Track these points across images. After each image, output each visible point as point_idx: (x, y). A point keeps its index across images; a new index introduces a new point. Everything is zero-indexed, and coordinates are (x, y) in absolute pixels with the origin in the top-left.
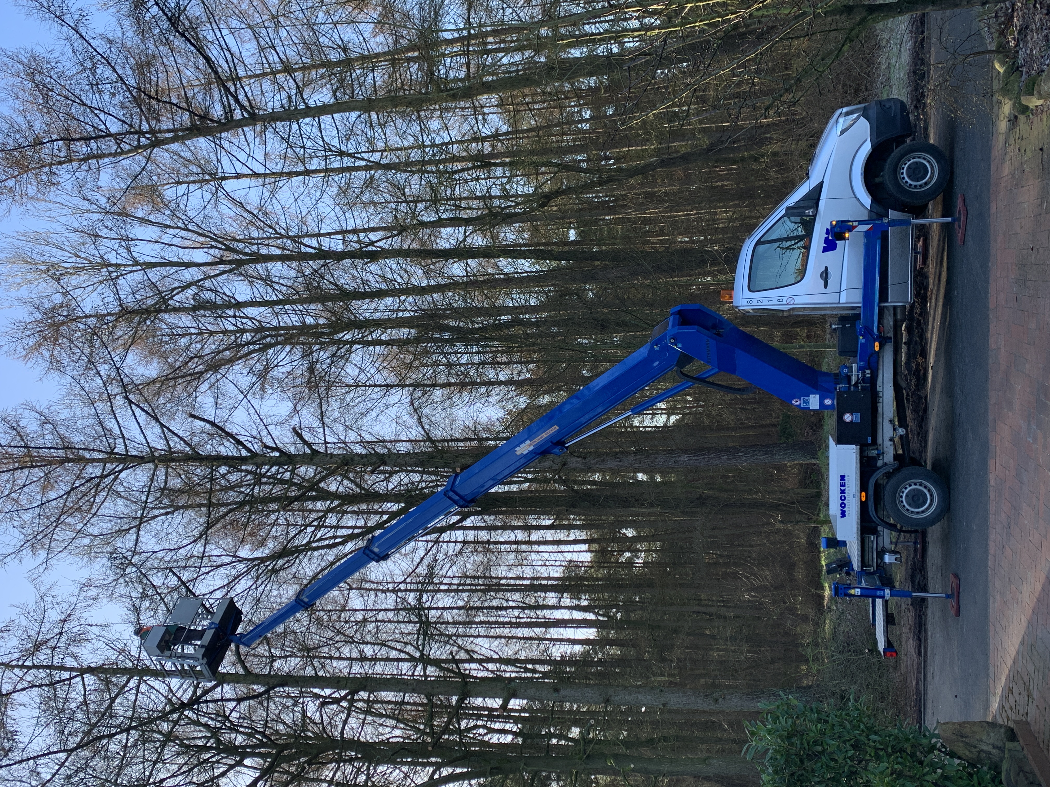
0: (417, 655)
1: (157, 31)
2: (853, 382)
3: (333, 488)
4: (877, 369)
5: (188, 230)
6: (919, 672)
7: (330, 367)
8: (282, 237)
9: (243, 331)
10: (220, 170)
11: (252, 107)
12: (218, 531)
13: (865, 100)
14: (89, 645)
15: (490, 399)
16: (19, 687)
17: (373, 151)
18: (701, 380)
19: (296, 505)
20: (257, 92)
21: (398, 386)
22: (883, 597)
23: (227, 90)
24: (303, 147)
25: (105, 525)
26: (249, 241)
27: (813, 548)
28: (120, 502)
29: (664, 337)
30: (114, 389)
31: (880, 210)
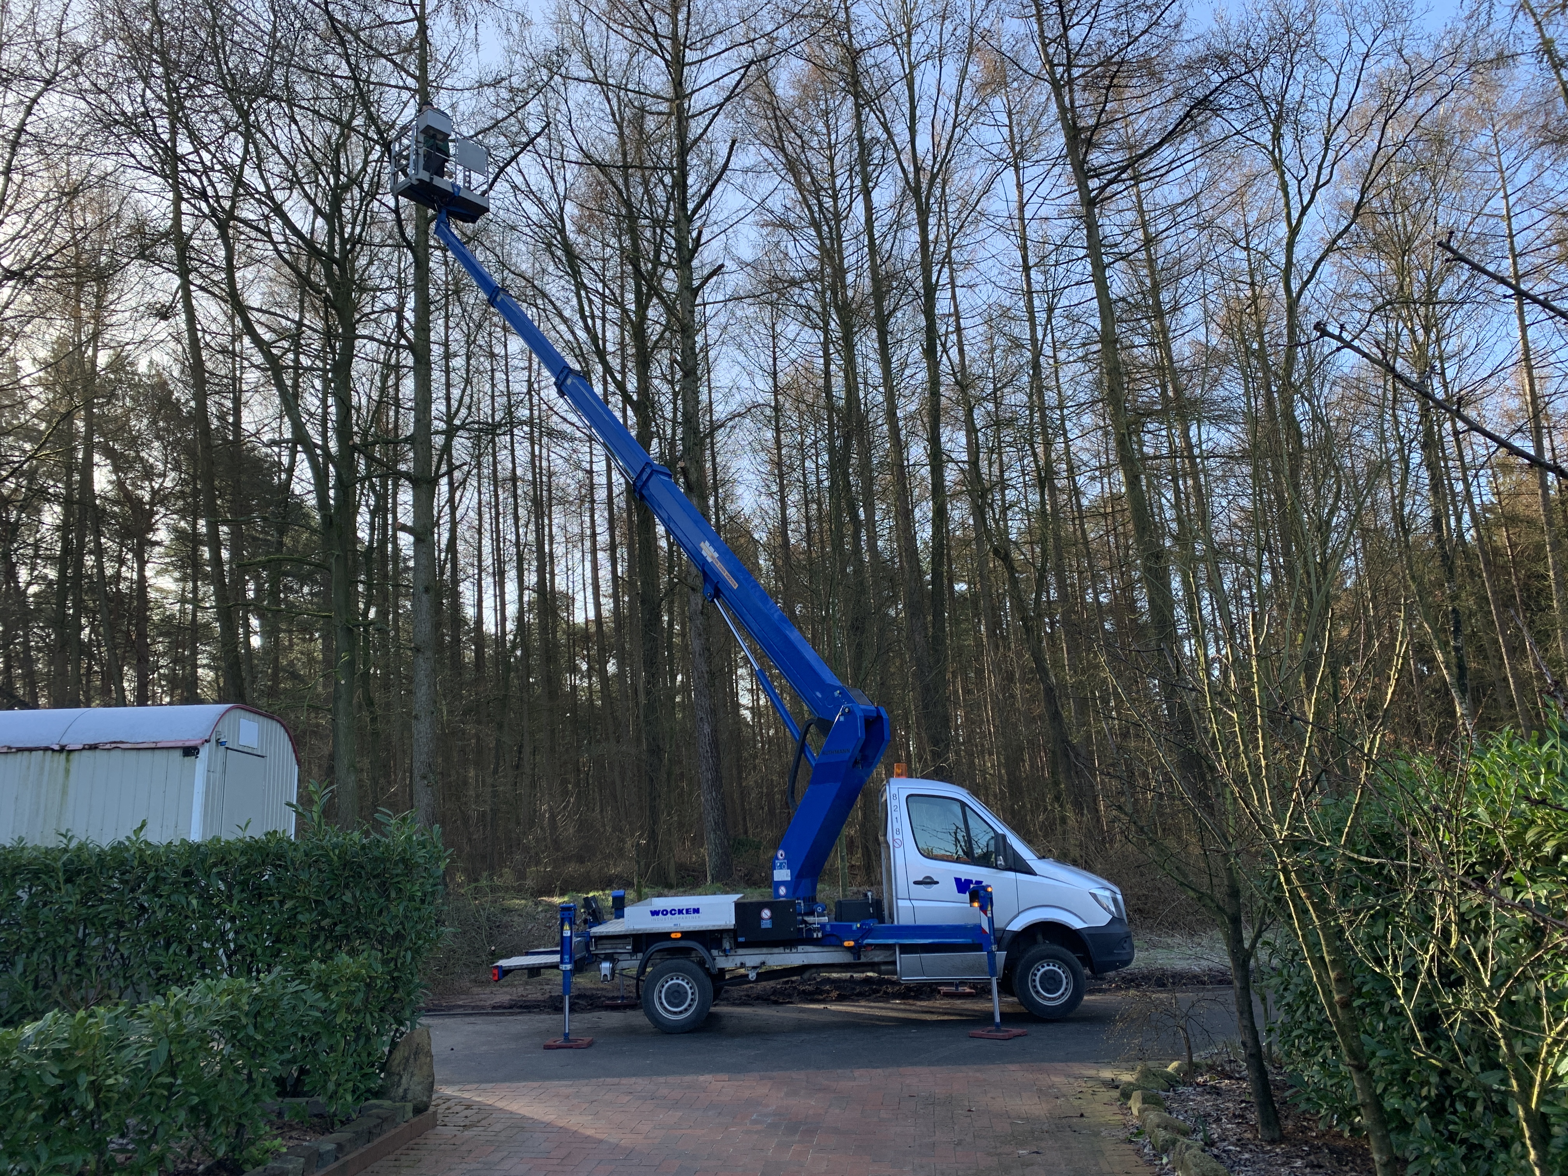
0: (457, 422)
1: (1191, 82)
2: (806, 918)
3: (651, 313)
4: (823, 946)
5: (954, 127)
7: (797, 305)
8: (950, 242)
9: (835, 198)
10: (1027, 164)
11: (1102, 200)
12: (594, 176)
13: (1130, 920)
14: (452, 26)
15: (763, 497)
17: (1054, 347)
19: (629, 268)
20: (1123, 204)
21: (776, 386)
22: (562, 962)
23: (1124, 170)
24: (1057, 264)
25: (595, 39)
26: (943, 201)
27: (606, 883)
28: (625, 57)
29: (851, 702)
30: (761, 46)
31: (1006, 941)
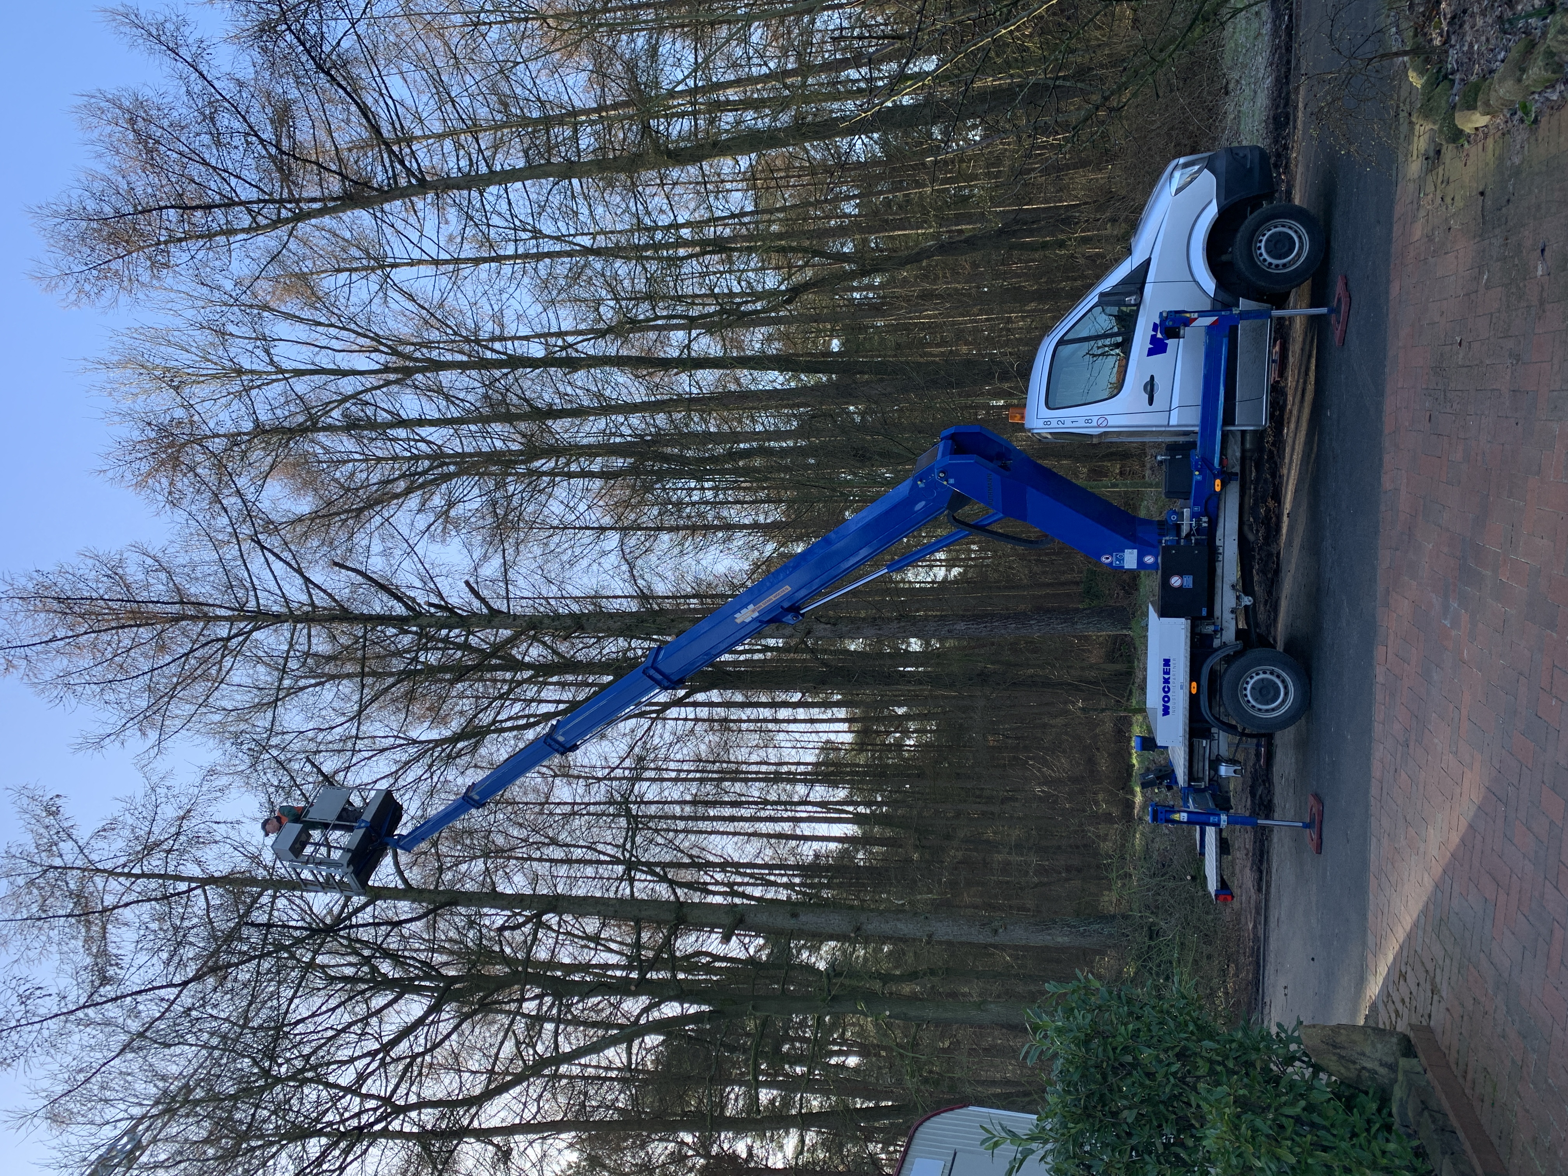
2: (1184, 534)
4: (1217, 516)
5: (343, 328)
6: (1258, 913)
9: (419, 458)
10: (389, 254)
11: (421, 172)
13: (1210, 148)
15: (730, 546)
16: (125, 899)
18: (979, 528)
21: (614, 528)
22: (1216, 825)
23: (390, 151)
29: (930, 470)
31: (1227, 298)
